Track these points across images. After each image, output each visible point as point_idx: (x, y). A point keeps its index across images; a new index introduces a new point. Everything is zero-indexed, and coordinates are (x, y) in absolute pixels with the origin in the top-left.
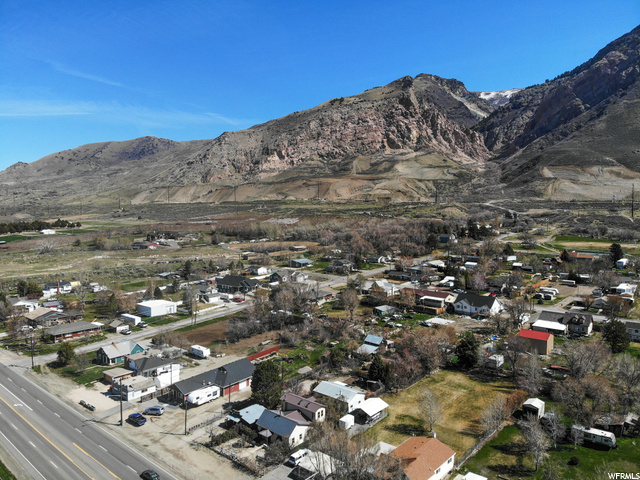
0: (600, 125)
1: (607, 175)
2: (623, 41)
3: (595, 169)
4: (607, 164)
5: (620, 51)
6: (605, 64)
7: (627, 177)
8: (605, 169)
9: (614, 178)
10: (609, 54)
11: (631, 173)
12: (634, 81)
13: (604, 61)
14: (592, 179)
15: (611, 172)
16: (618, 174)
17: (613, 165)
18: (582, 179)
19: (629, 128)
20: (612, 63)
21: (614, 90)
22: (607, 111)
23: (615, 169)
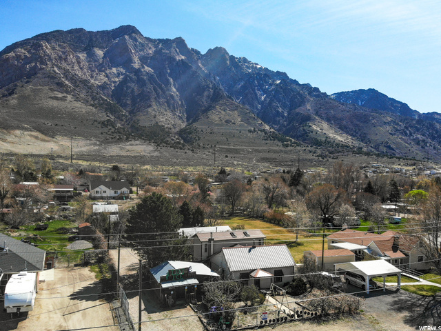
0: (13, 101)
1: (28, 138)
2: (25, 43)
3: (18, 132)
4: (26, 129)
5: (25, 50)
6: (13, 57)
7: (43, 140)
8: (26, 133)
9: (34, 140)
10: (17, 50)
11: (46, 138)
12: (36, 74)
13: (12, 54)
14: (16, 140)
15: (31, 136)
16: (37, 138)
17: (32, 131)
18: (9, 138)
19: (37, 106)
20: (18, 57)
21: (20, 77)
22: (17, 91)
23: (33, 133)
